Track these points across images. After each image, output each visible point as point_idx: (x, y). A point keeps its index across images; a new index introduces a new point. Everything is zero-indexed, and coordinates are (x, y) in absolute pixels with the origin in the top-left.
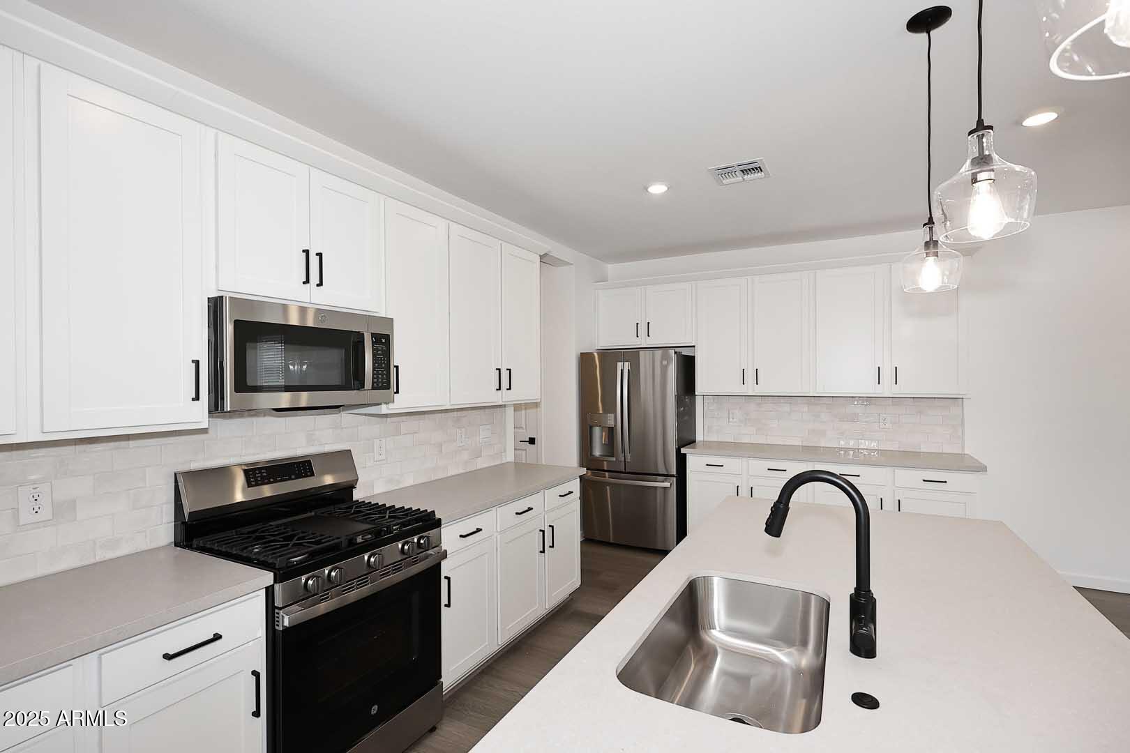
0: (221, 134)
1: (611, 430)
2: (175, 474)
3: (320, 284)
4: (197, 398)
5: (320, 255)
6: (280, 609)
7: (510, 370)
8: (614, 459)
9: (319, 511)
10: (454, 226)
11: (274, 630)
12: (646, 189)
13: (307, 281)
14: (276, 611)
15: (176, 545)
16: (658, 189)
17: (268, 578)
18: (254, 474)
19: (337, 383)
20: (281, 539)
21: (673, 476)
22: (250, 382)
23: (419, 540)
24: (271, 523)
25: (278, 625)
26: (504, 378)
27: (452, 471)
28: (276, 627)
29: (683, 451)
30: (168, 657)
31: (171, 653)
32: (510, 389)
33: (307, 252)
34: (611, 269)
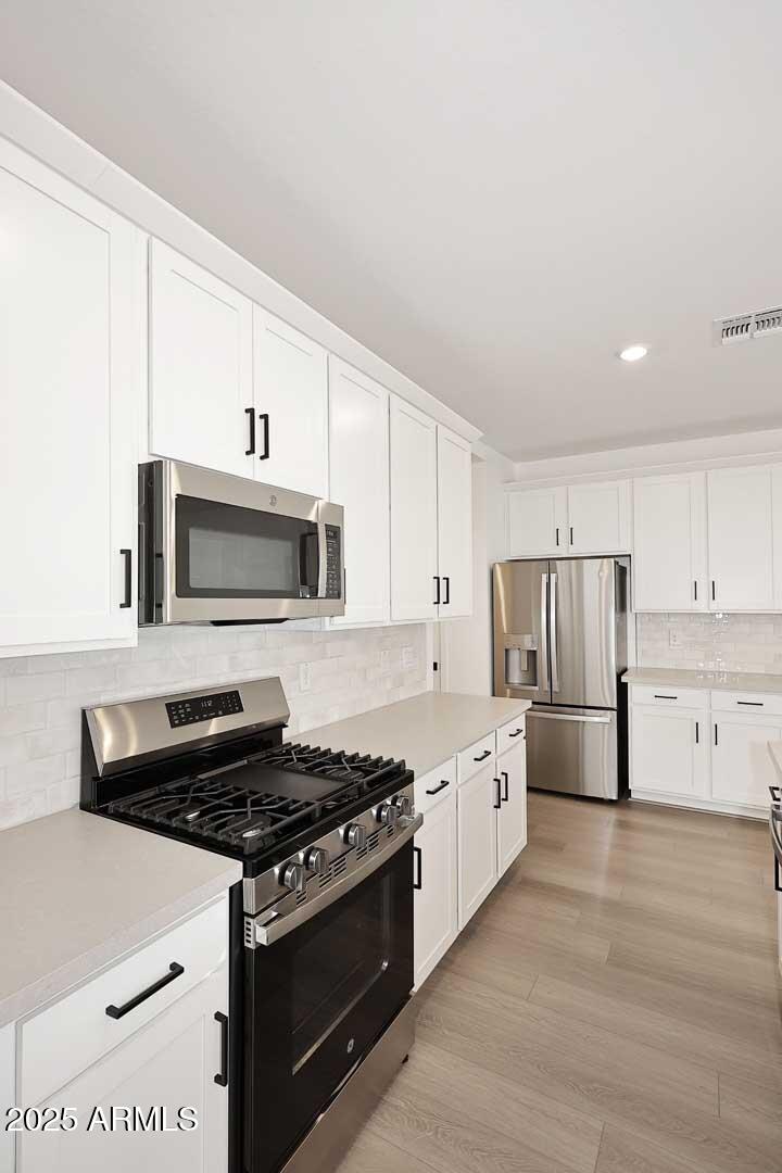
0: (155, 240)
1: (532, 655)
2: (84, 712)
3: (266, 456)
4: (128, 604)
5: (265, 417)
6: (253, 917)
7: (447, 579)
8: (536, 688)
9: (253, 758)
10: (394, 398)
11: (243, 947)
12: (618, 355)
13: (252, 451)
14: (246, 919)
15: (84, 807)
16: (634, 354)
17: (233, 870)
18: (177, 709)
19: (283, 589)
20: (231, 804)
21: (613, 709)
22: (193, 584)
23: (394, 803)
24: (199, 777)
25: (249, 942)
26: (442, 590)
27: (376, 704)
28: (246, 944)
29: (624, 679)
30: (116, 1012)
31: (118, 1005)
32: (447, 602)
33: (251, 411)
34: (518, 468)
